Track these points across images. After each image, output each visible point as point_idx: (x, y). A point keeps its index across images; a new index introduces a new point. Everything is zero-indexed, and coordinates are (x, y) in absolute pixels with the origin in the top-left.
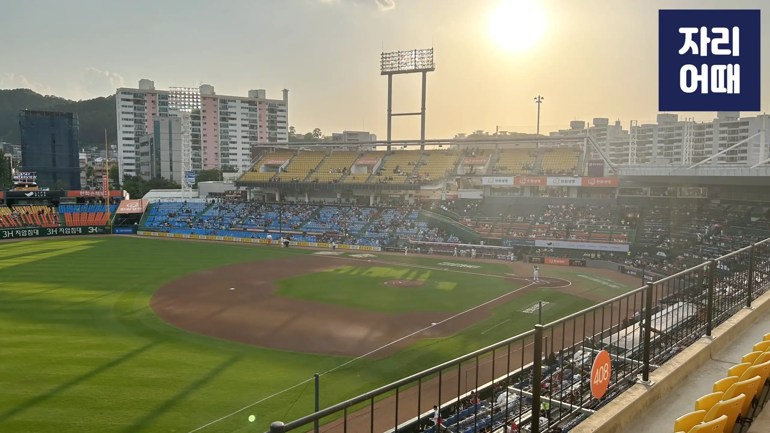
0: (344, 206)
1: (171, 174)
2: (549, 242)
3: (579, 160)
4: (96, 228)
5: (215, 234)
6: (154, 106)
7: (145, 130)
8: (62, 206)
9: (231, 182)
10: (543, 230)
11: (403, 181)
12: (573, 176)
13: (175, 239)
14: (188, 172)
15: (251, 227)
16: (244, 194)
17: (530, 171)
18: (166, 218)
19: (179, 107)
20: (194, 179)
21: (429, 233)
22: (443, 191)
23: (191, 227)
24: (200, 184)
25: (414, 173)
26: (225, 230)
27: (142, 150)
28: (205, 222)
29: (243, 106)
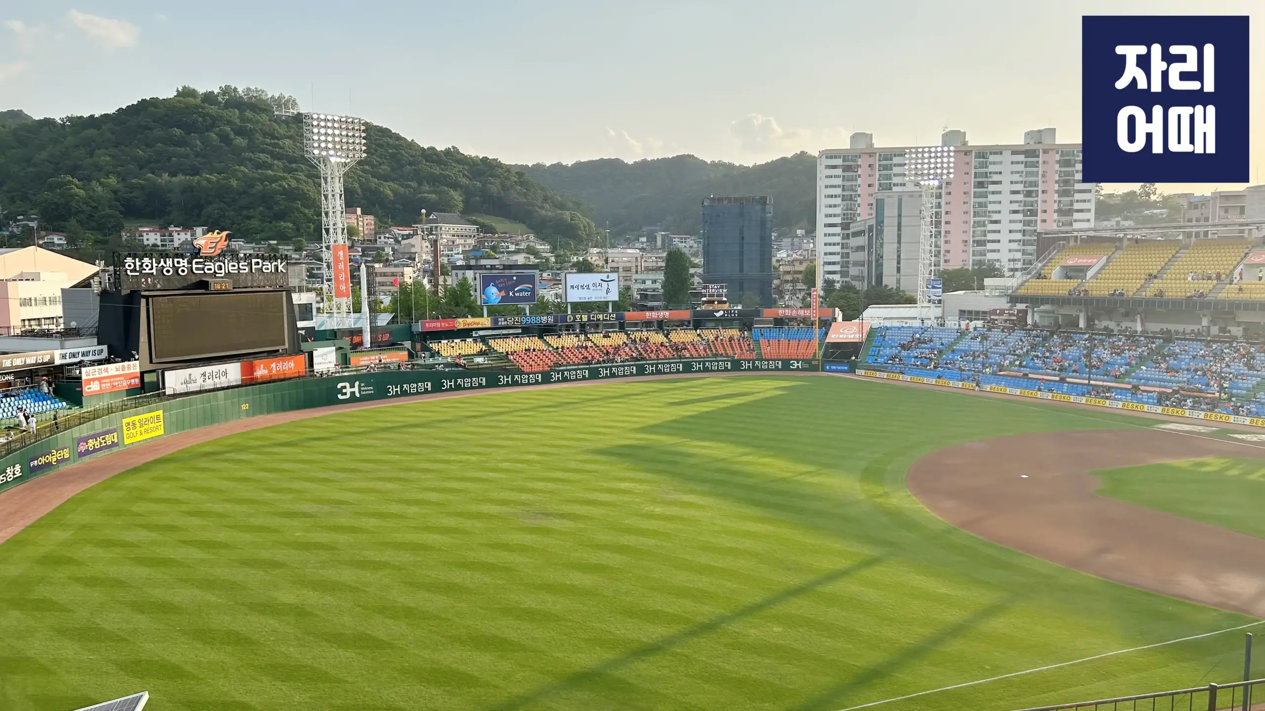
0: (1216, 341)
1: (898, 279)
4: (800, 362)
6: (871, 172)
7: (856, 210)
8: (756, 330)
13: (912, 385)
14: (933, 280)
15: (1037, 371)
16: (1023, 315)
18: (897, 351)
20: (941, 290)
24: (945, 296)
26: (991, 374)
27: (854, 242)
28: (958, 360)
29: (1014, 160)
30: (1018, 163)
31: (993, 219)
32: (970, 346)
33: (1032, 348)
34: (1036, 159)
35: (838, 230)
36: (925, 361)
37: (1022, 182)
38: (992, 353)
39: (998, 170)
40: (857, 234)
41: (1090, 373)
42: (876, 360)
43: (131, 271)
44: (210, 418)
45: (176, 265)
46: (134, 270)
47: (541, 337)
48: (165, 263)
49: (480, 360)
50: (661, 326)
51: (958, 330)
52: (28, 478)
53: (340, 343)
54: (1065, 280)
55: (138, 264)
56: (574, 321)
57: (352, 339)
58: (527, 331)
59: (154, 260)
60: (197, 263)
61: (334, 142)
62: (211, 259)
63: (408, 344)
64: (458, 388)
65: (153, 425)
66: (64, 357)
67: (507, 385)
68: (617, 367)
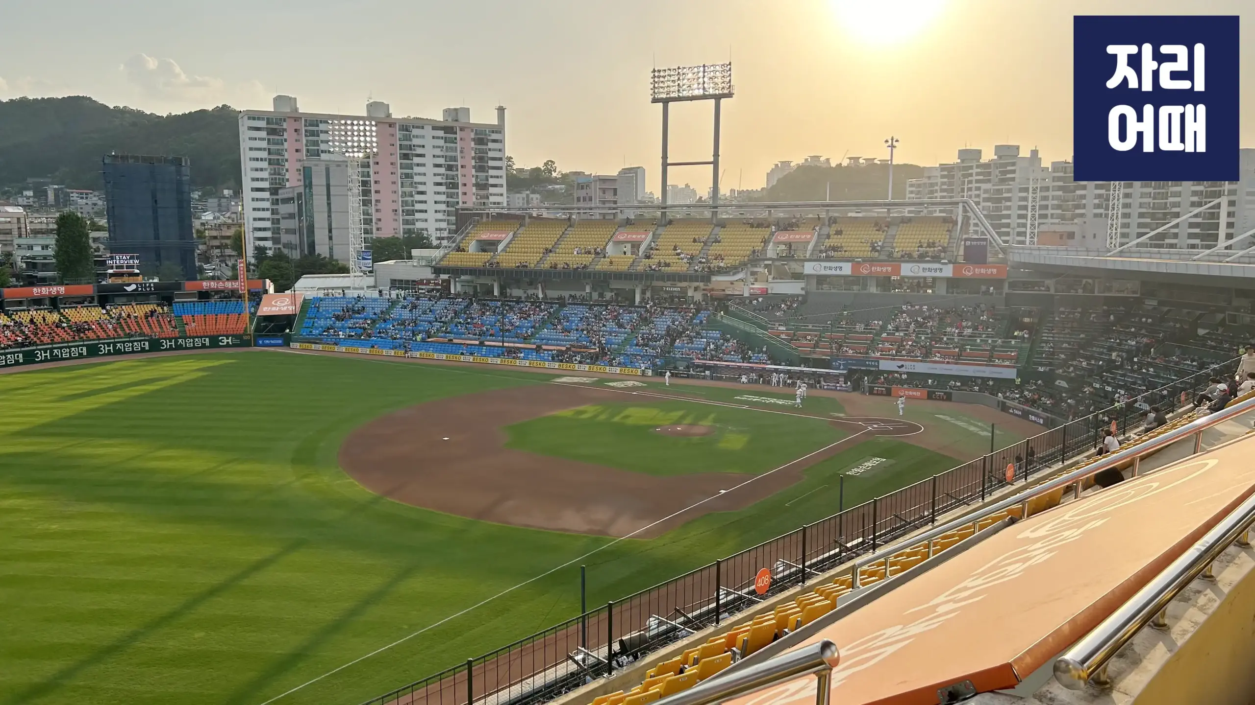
0: (598, 305)
1: (331, 248)
2: (900, 363)
3: (950, 236)
4: (230, 338)
5: (406, 347)
6: (298, 137)
7: (285, 175)
8: (177, 304)
10: (892, 345)
11: (685, 269)
12: (939, 262)
13: (347, 356)
14: (362, 252)
15: (459, 337)
16: (446, 285)
17: (877, 253)
18: (331, 322)
19: (344, 150)
20: (371, 261)
21: (724, 347)
22: (746, 282)
24: (378, 265)
25: (702, 255)
26: (421, 341)
27: (284, 209)
28: (390, 329)
29: (435, 135)
30: (438, 138)
31: (419, 190)
32: (400, 315)
34: (454, 136)
37: (443, 156)
39: (422, 144)
40: (286, 201)
41: (503, 336)
42: (311, 332)
50: (54, 303)
51: (389, 300)
54: (480, 254)
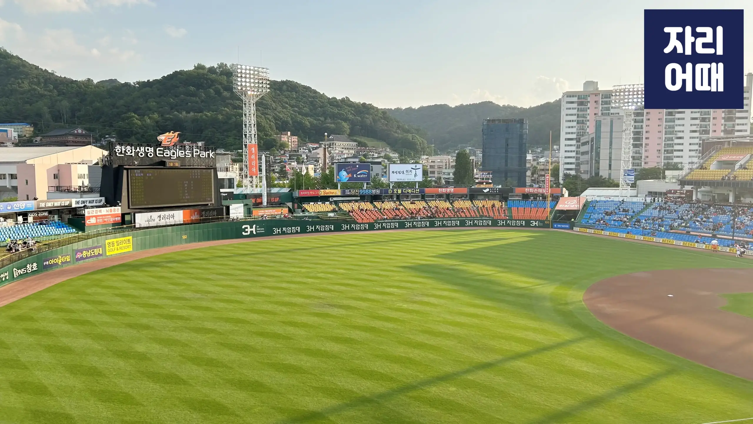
1: (610, 172)
5: (653, 235)
6: (596, 106)
7: (586, 130)
8: (510, 201)
9: (674, 181)
13: (610, 237)
14: (628, 170)
15: (696, 230)
16: (690, 194)
18: (602, 216)
19: (622, 105)
20: (633, 177)
23: (627, 226)
24: (638, 182)
26: (664, 232)
27: (583, 149)
28: (642, 222)
31: (678, 136)
32: (651, 214)
33: (695, 215)
35: (574, 142)
36: (621, 223)
37: (698, 112)
38: (666, 218)
40: (584, 144)
41: (734, 233)
42: (588, 221)
43: (119, 154)
44: (163, 242)
45: (146, 151)
46: (121, 153)
47: (371, 203)
48: (140, 150)
49: (331, 215)
50: (448, 197)
51: (644, 203)
52: (42, 272)
53: (246, 201)
54: (719, 170)
55: (123, 149)
56: (393, 193)
57: (256, 200)
58: (363, 198)
59: (133, 147)
60: (159, 150)
61: (250, 82)
62: (168, 148)
63: (290, 205)
64: (317, 231)
65: (124, 245)
66: (78, 203)
67: (347, 230)
68: (417, 221)
